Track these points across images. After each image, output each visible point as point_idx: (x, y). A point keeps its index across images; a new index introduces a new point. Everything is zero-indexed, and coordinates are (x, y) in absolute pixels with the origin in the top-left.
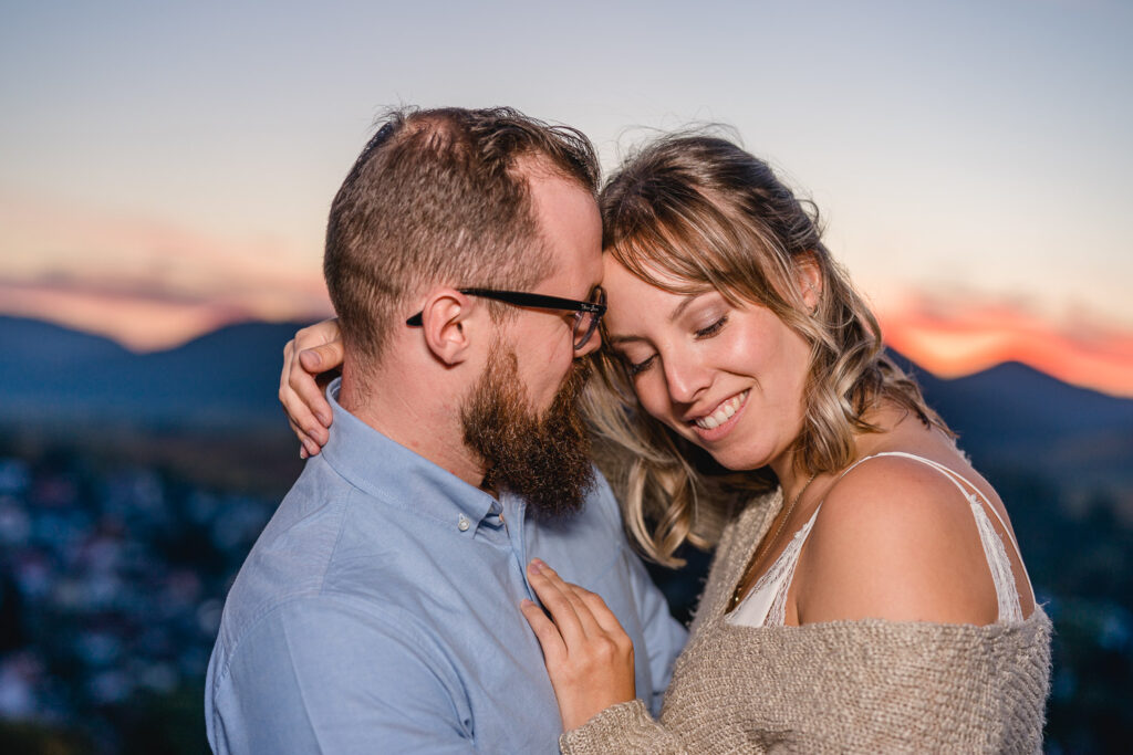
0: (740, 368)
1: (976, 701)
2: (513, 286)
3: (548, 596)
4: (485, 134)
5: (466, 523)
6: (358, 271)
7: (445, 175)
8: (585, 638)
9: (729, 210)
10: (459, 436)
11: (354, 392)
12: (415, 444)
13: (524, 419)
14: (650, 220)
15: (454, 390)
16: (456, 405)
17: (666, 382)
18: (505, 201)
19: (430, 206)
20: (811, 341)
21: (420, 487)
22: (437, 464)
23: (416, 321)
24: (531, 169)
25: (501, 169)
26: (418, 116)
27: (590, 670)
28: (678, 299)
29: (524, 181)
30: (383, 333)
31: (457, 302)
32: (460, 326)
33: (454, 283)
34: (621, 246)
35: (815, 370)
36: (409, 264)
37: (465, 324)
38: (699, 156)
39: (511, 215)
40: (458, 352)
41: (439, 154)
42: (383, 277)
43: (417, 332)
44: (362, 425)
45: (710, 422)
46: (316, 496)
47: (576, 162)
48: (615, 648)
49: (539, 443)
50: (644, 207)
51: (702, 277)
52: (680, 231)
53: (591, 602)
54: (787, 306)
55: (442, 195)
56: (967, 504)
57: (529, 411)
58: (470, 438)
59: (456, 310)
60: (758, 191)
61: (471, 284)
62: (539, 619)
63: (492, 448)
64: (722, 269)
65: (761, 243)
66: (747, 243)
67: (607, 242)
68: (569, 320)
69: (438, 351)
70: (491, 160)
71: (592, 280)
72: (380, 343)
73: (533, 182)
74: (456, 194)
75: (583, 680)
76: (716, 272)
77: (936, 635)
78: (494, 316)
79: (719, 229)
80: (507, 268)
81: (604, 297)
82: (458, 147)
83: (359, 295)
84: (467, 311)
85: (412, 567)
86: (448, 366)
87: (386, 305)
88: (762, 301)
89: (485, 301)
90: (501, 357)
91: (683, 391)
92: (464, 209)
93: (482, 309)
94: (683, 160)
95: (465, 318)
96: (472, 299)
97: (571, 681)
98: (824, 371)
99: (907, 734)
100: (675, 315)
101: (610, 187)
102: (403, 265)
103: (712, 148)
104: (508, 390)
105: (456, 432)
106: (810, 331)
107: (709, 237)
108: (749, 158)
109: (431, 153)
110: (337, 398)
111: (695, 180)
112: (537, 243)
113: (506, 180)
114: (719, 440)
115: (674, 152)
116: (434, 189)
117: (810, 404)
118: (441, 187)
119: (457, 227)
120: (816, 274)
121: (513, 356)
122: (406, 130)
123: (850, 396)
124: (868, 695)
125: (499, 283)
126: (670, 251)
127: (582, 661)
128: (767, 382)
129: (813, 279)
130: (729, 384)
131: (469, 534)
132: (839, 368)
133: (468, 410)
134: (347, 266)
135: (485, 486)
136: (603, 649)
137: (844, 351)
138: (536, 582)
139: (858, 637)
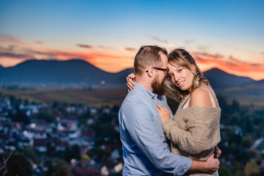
0: (184, 77)
1: (209, 115)
2: (159, 67)
3: (159, 106)
4: (155, 49)
5: (151, 98)
6: (140, 65)
7: (151, 54)
8: (164, 111)
9: (183, 58)
10: (151, 86)
11: (138, 81)
12: (146, 87)
13: (159, 84)
14: (173, 59)
15: (151, 80)
16: (151, 82)
17: (175, 79)
18: (158, 57)
19: (149, 58)
20: (193, 74)
21: (146, 92)
22: (148, 89)
23: (147, 71)
24: (160, 53)
25: (157, 53)
26: (146, 46)
27: (165, 115)
28: (177, 68)
29: (160, 55)
30: (142, 73)
31: (152, 69)
32: (152, 72)
33: (152, 67)
34: (170, 62)
35: (194, 78)
36: (147, 65)
37: (153, 72)
38: (179, 51)
39: (159, 59)
40: (152, 75)
41: (150, 51)
42: (143, 66)
43: (147, 73)
44: (139, 85)
45: (180, 84)
46: (134, 93)
47: (165, 52)
48: (168, 113)
49: (160, 87)
50: (173, 57)
51: (180, 65)
52: (177, 60)
53: (164, 108)
54: (190, 69)
55: (151, 56)
56: (209, 94)
57: (159, 83)
58: (152, 86)
59: (152, 70)
60: (187, 56)
61: (154, 67)
62: (158, 109)
63: (155, 87)
64: (182, 64)
65: (187, 62)
66: (186, 62)
67: (168, 62)
68: (164, 71)
69: (150, 75)
70: (156, 52)
71: (167, 67)
72: (142, 74)
73: (161, 55)
74: (152, 56)
75: (164, 116)
76: (182, 65)
77: (204, 107)
78: (156, 71)
79: (182, 60)
80: (158, 65)
81: (169, 69)
82: (152, 51)
83: (140, 68)
84: (153, 70)
85: (145, 102)
86: (150, 77)
87: (143, 69)
88: (188, 69)
89: (155, 69)
90: (157, 76)
91: (177, 79)
92: (153, 58)
93: (155, 70)
94: (178, 52)
95: (153, 71)
96: (154, 69)
97: (162, 117)
98: (195, 78)
99: (201, 119)
100: (176, 70)
101: (169, 55)
102: (146, 65)
103: (182, 50)
104: (157, 80)
105: (150, 85)
106: (193, 72)
107: (181, 61)
108: (186, 52)
109: (149, 51)
110: (134, 81)
111: (179, 54)
112: (161, 62)
113: (158, 54)
114: (181, 86)
115: (177, 51)
116: (150, 56)
117: (193, 82)
118: (151, 55)
119: (152, 60)
120: (194, 66)
121: (158, 76)
122: (145, 48)
123: (199, 81)
124: (196, 114)
125: (157, 67)
126: (176, 62)
127: (164, 114)
128: (187, 79)
129: (194, 67)
130: (183, 79)
131: (151, 99)
132: (197, 78)
133: (152, 83)
134: (138, 65)
135: (153, 92)
136: (166, 113)
137: (198, 75)
138: (158, 105)
139: (195, 108)
